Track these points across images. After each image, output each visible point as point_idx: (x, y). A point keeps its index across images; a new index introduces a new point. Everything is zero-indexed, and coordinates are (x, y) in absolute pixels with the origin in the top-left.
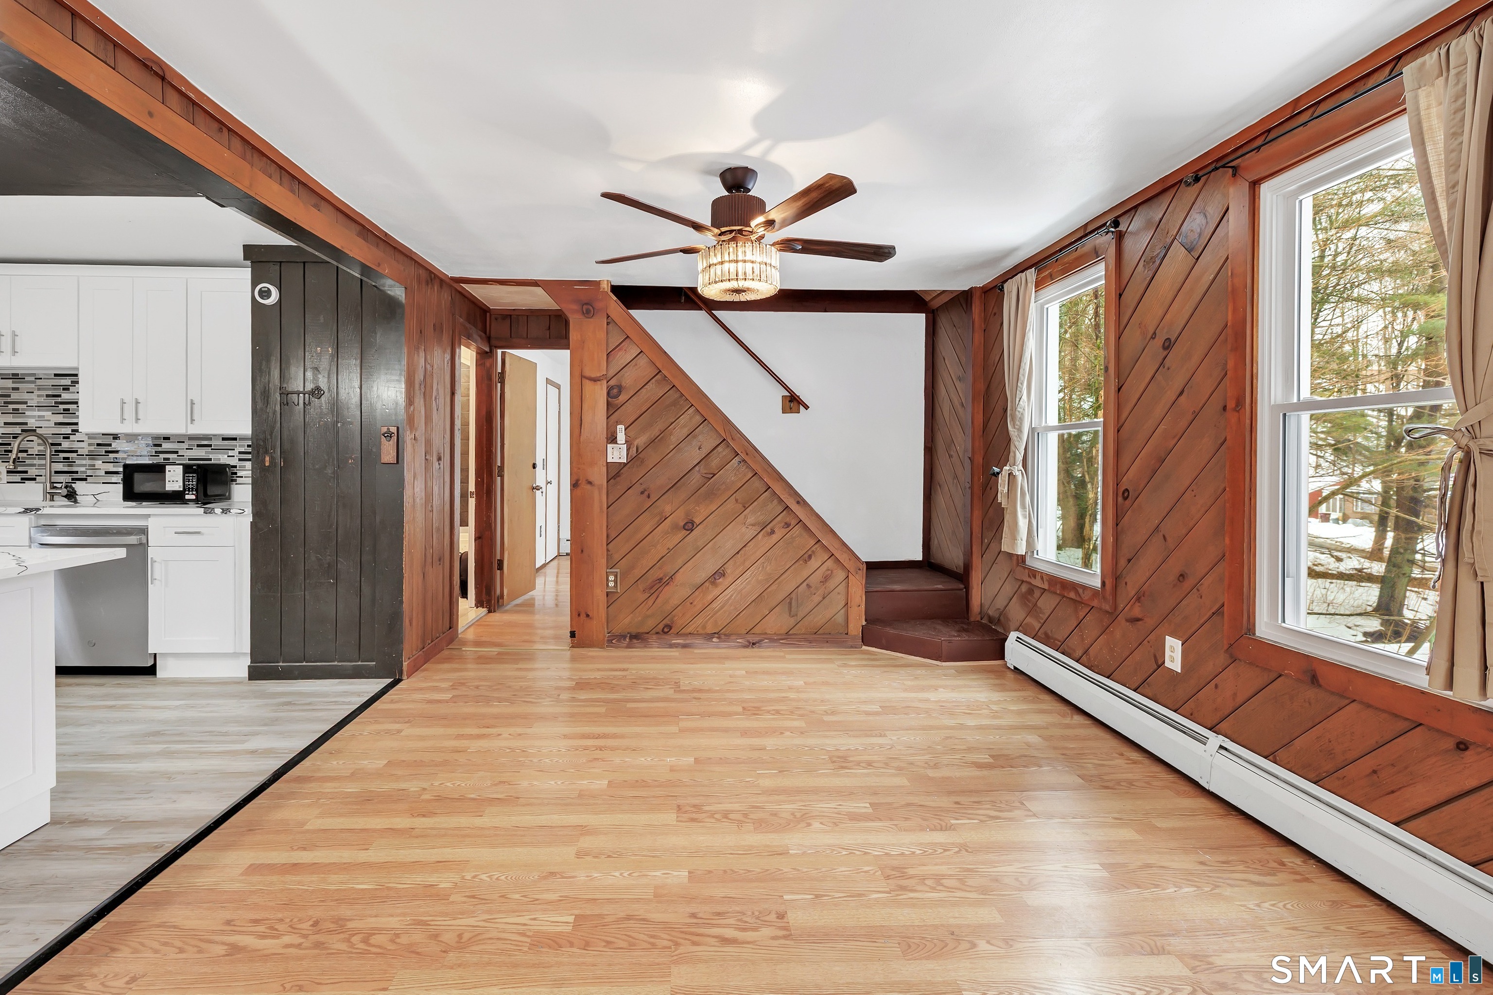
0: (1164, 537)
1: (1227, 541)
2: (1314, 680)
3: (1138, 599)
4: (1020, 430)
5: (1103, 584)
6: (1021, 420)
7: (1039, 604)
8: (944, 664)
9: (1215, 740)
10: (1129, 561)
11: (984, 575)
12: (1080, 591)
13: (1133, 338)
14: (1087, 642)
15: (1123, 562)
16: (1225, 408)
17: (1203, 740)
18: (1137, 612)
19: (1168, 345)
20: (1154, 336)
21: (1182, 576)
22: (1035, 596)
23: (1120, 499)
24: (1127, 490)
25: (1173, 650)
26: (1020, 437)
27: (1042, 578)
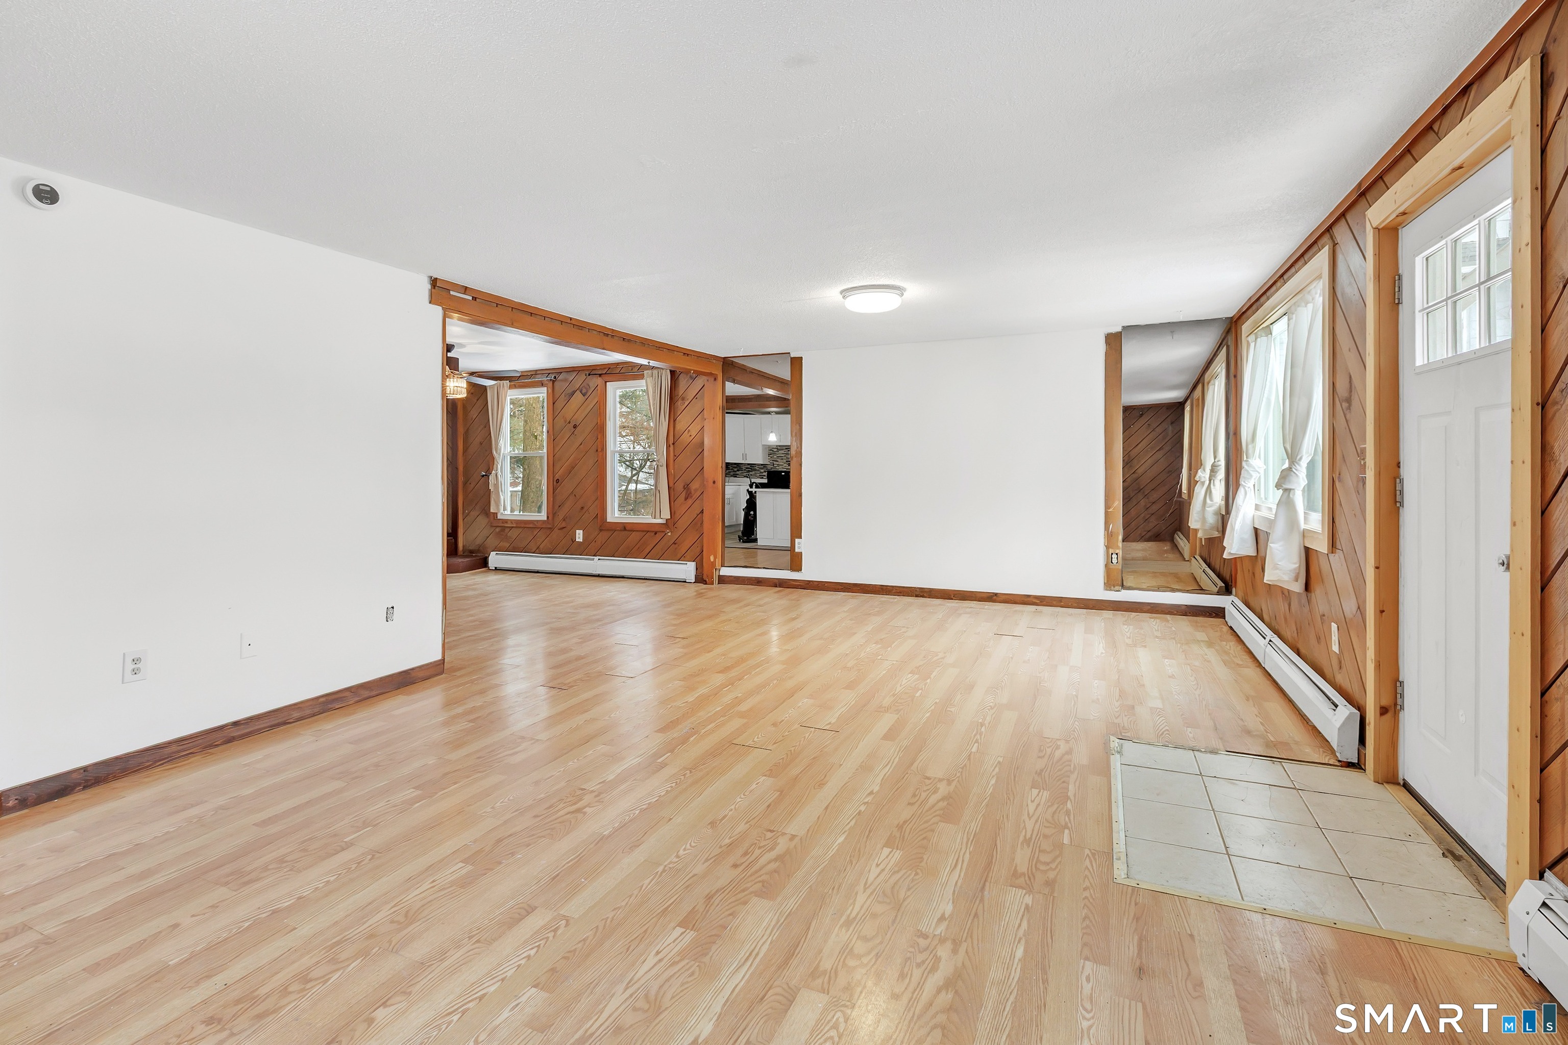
0: (575, 495)
1: (599, 493)
2: (625, 529)
3: (564, 520)
4: (499, 455)
5: (548, 517)
6: (500, 449)
7: (508, 535)
8: (461, 574)
9: (596, 558)
10: (559, 507)
11: (464, 531)
12: (536, 523)
13: (560, 422)
14: (538, 544)
15: (557, 507)
16: (597, 451)
17: (593, 559)
18: (563, 525)
19: (575, 426)
20: (569, 423)
21: (582, 508)
22: (506, 532)
23: (555, 483)
24: (558, 479)
25: (579, 534)
26: (499, 457)
27: (512, 522)
